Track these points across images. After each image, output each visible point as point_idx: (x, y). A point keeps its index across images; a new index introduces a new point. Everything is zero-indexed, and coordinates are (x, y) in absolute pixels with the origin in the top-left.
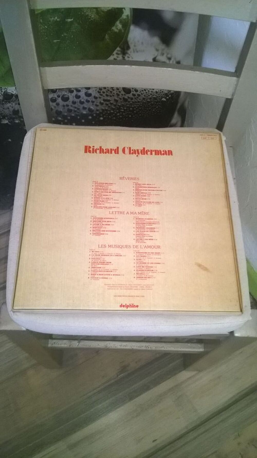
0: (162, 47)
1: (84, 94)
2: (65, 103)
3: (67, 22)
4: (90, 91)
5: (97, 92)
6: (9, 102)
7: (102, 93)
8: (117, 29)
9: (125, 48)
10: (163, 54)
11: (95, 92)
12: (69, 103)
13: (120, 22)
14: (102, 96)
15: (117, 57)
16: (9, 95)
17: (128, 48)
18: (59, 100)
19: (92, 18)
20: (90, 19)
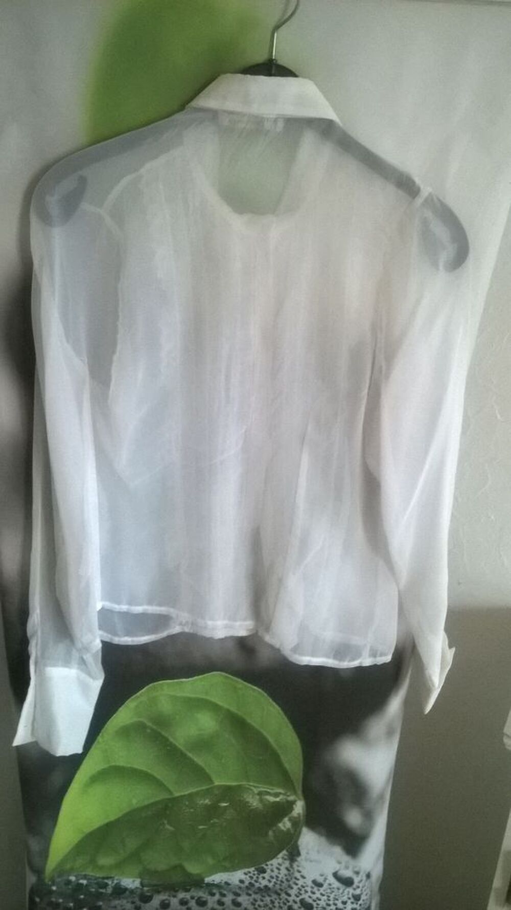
0: (346, 858)
1: (230, 902)
3: (219, 807)
4: (240, 899)
6: (119, 899)
7: (256, 906)
8: (285, 827)
9: (294, 854)
10: (347, 868)
11: (247, 902)
13: (290, 820)
15: (283, 863)
16: (121, 888)
17: (299, 854)
18: (193, 903)
19: (254, 806)
20: (250, 806)
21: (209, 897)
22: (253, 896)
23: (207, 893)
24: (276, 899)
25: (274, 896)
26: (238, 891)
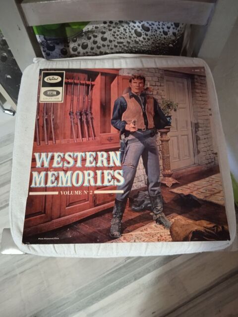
2: (85, 51)
4: (105, 36)
5: (111, 35)
12: (88, 50)
14: (116, 39)
21: (88, 41)
22: (114, 30)
23: (86, 39)
24: (127, 27)
25: (126, 26)
26: (104, 30)
